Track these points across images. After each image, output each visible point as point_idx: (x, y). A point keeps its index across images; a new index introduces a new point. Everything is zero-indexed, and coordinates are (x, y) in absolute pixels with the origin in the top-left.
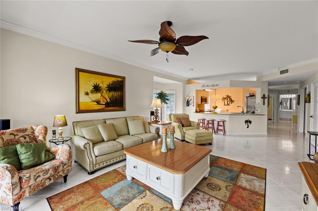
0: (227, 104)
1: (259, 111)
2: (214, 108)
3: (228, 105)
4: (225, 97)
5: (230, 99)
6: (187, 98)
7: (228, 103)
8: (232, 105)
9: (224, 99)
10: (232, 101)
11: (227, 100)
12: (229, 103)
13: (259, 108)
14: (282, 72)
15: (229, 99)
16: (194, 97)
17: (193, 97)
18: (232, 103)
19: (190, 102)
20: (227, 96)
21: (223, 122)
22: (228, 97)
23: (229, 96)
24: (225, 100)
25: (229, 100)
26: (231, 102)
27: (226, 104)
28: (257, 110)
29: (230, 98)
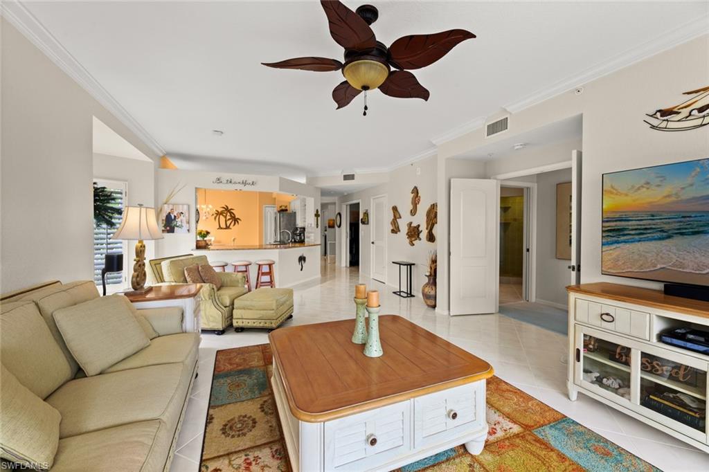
0: (225, 227)
1: (312, 238)
2: (201, 237)
3: (227, 227)
4: (219, 211)
5: (231, 216)
6: (167, 209)
7: (228, 225)
8: (235, 229)
9: (219, 214)
10: (235, 220)
11: (226, 217)
12: (228, 223)
13: (311, 233)
14: (347, 177)
15: (229, 214)
16: (189, 206)
17: (185, 207)
18: (235, 223)
19: (179, 220)
20: (224, 208)
21: (270, 266)
22: (227, 209)
23: (229, 208)
24: (221, 216)
25: (228, 217)
26: (233, 222)
27: (223, 225)
28: (308, 237)
29: (231, 213)
